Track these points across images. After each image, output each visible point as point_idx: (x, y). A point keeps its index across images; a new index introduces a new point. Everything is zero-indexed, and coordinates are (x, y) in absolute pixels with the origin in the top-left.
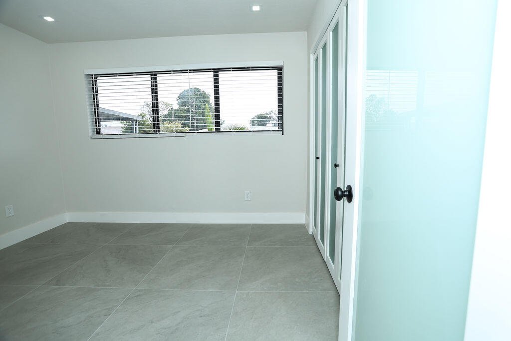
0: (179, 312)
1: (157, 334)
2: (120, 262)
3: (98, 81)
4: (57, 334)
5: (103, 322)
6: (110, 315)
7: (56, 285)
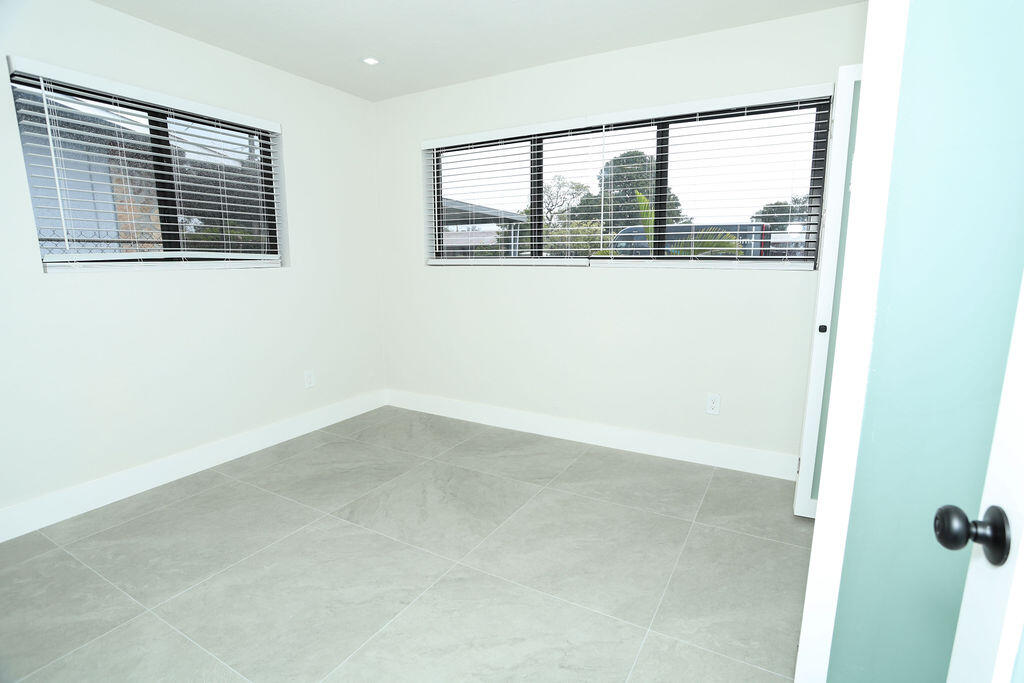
0: (523, 640)
1: (474, 675)
2: (446, 500)
3: (443, 160)
4: (331, 611)
5: (396, 614)
6: (408, 604)
7: (348, 519)
